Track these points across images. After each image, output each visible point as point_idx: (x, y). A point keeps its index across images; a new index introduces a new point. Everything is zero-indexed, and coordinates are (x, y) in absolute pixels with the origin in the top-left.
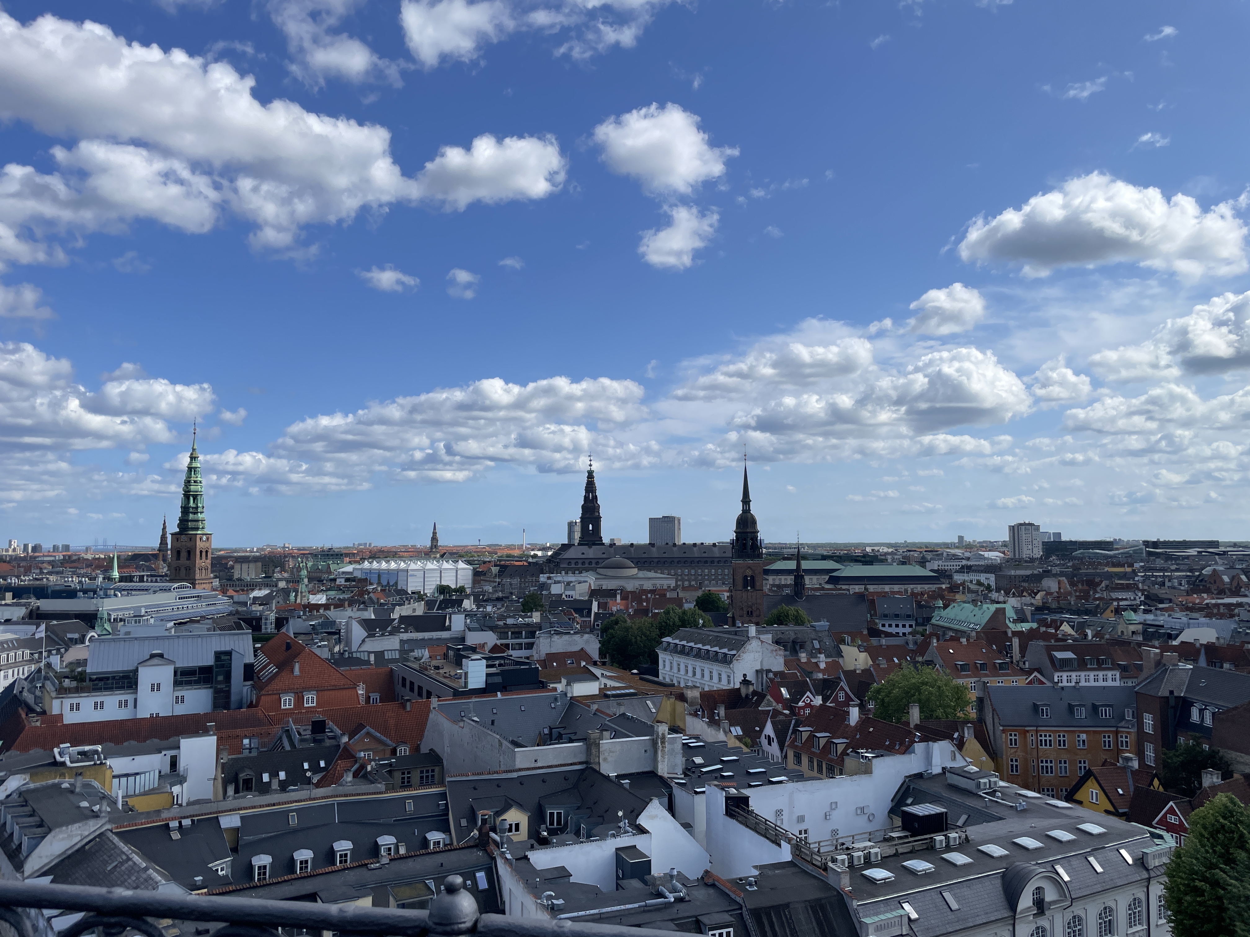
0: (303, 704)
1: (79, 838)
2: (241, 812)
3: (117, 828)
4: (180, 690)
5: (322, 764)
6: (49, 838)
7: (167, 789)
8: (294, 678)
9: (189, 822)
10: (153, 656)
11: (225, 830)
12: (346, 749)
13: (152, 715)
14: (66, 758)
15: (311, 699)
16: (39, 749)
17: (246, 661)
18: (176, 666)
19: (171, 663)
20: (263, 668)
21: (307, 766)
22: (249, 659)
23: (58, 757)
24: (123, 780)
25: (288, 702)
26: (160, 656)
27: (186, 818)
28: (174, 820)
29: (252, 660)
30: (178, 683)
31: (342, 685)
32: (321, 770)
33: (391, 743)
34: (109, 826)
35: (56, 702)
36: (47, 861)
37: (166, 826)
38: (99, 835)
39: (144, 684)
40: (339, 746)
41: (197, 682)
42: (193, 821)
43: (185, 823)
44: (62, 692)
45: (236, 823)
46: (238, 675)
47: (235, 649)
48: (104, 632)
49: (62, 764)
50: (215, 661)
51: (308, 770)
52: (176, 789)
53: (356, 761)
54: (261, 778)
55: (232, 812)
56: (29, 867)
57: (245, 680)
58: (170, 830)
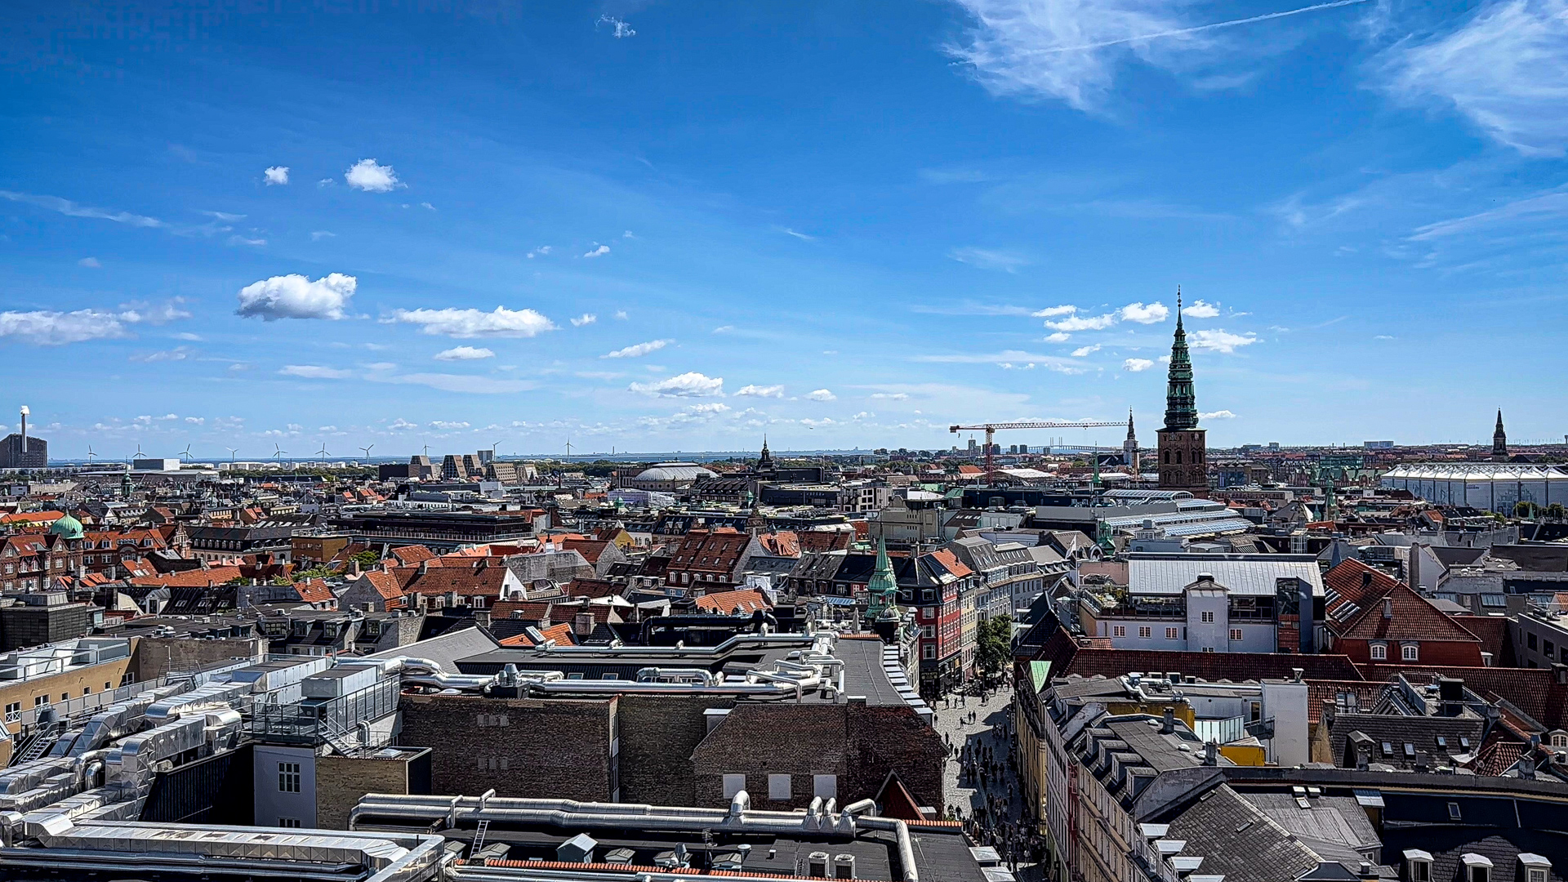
0: (1401, 657)
1: (1191, 787)
2: (1382, 788)
3: (1232, 781)
4: (1236, 622)
5: (1465, 743)
6: (1158, 781)
7: (1256, 742)
8: (1385, 623)
9: (1318, 790)
10: (1201, 579)
11: (1366, 808)
12: (1499, 726)
13: (1205, 649)
14: (1138, 689)
15: (1410, 651)
16: (1100, 676)
17: (1315, 593)
18: (1229, 593)
19: (1224, 589)
20: (1336, 603)
21: (1442, 743)
22: (1319, 591)
23: (1130, 688)
24: (1207, 723)
25: (1378, 651)
26: (1211, 579)
27: (1313, 784)
28: (1299, 783)
29: (1324, 595)
30: (1232, 614)
31: (1454, 637)
32: (1465, 750)
33: (1540, 725)
34: (1223, 778)
35: (1100, 624)
36: (1159, 806)
37: (1290, 791)
38: (1215, 787)
39: (1194, 613)
40: (1486, 722)
41: (1256, 615)
42: (1321, 789)
43: (1311, 790)
44: (1106, 612)
45: (1378, 801)
46: (1307, 610)
47: (1301, 577)
48: (1108, 546)
49: (1137, 696)
50: (1279, 591)
51: (1443, 748)
52: (1264, 744)
53: (1527, 747)
54: (1381, 748)
55: (1372, 784)
56: (1140, 809)
57: (1315, 619)
58: (1295, 795)
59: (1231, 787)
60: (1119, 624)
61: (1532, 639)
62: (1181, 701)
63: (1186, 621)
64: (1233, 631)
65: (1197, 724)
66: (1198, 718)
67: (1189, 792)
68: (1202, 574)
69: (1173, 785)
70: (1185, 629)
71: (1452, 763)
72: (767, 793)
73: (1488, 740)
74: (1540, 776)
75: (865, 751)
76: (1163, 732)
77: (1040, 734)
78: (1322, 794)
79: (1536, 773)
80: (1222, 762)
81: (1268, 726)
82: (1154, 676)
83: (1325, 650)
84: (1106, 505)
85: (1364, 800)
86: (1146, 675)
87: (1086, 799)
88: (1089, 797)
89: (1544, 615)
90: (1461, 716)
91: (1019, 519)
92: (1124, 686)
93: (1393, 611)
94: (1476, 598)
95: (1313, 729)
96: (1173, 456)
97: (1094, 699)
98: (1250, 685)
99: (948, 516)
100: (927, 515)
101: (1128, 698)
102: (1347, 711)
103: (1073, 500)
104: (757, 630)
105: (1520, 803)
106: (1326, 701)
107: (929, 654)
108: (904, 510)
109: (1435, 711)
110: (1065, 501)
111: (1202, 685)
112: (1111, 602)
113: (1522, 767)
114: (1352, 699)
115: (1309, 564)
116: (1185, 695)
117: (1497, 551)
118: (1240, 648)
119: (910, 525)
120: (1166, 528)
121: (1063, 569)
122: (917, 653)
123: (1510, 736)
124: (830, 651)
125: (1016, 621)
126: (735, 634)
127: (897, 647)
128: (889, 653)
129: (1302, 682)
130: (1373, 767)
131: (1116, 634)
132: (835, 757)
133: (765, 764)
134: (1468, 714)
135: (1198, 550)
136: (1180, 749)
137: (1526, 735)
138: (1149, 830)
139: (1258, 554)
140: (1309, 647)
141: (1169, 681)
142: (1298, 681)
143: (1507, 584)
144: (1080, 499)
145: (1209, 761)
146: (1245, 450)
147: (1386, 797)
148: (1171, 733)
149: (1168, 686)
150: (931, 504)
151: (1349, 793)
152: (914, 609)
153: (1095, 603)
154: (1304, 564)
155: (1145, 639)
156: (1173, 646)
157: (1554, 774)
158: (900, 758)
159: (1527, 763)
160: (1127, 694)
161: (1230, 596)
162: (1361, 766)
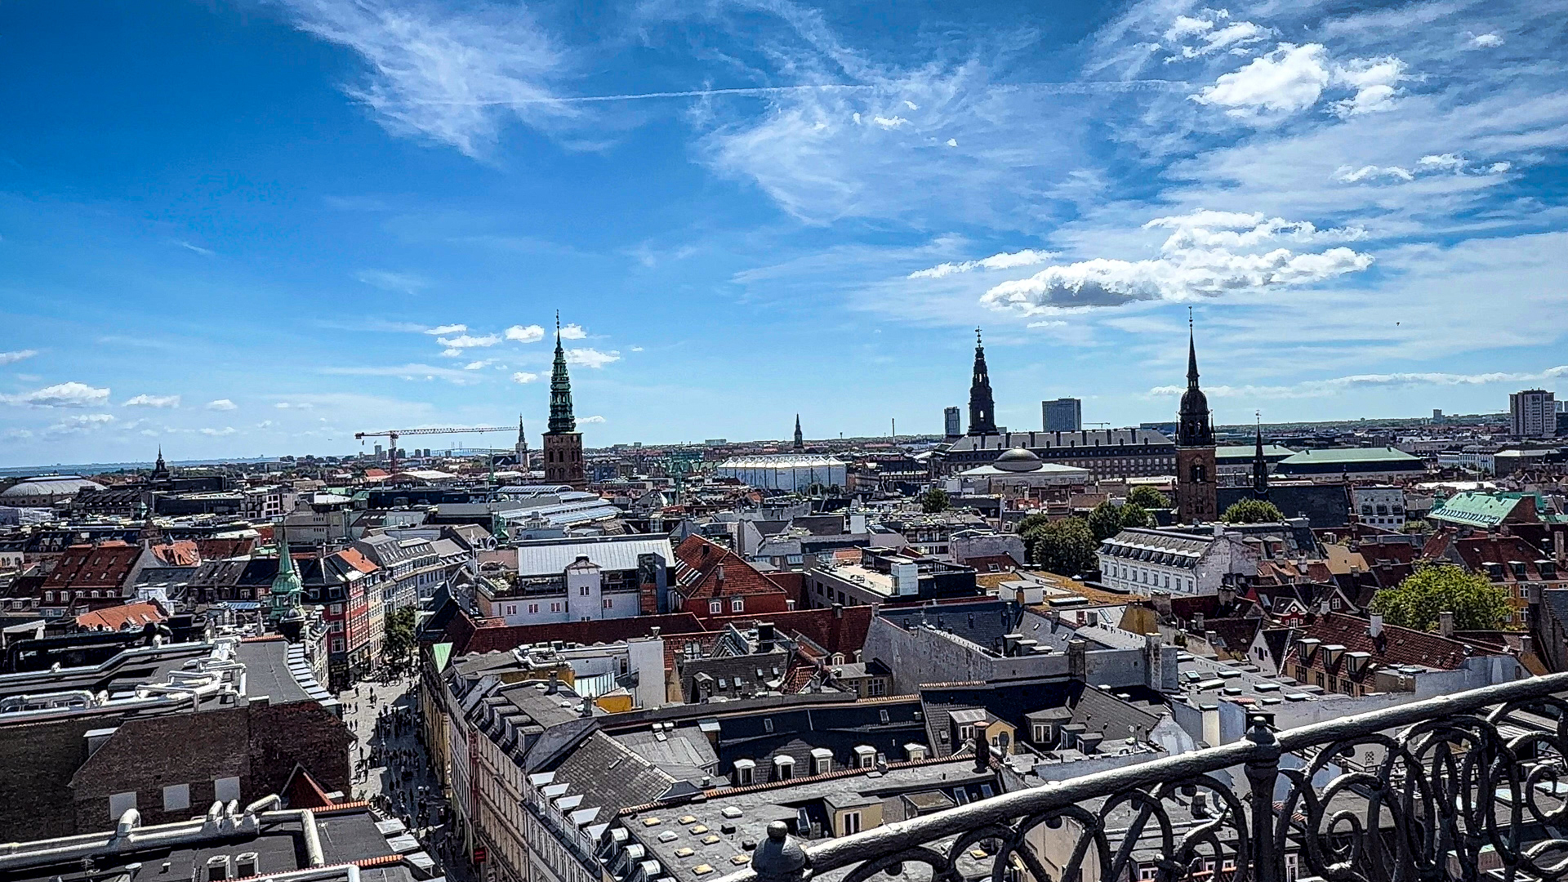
0: (731, 610)
1: (572, 736)
2: (718, 716)
4: (608, 594)
5: (776, 671)
6: (545, 736)
7: (624, 691)
8: (720, 583)
9: (672, 725)
10: (579, 559)
11: (707, 733)
12: (798, 655)
13: (583, 619)
14: (528, 659)
15: (738, 604)
16: (495, 651)
17: (668, 565)
18: (601, 569)
19: (597, 567)
20: (683, 572)
21: (760, 673)
22: (670, 562)
23: (520, 658)
24: (585, 681)
25: (715, 607)
26: (586, 559)
27: (667, 720)
28: (656, 721)
29: (674, 565)
30: (604, 587)
31: (768, 591)
32: (775, 677)
33: (826, 651)
34: (598, 725)
35: (495, 605)
36: (545, 757)
37: (650, 728)
38: (591, 734)
39: (573, 588)
40: (790, 654)
41: (622, 586)
42: (674, 723)
43: (667, 725)
44: (500, 595)
45: (716, 727)
46: (661, 579)
47: (657, 552)
48: (502, 536)
49: (526, 665)
50: (640, 565)
51: (762, 677)
52: (632, 692)
53: (817, 668)
54: (718, 684)
55: (709, 715)
56: (530, 763)
57: (668, 585)
58: (654, 731)
59: (604, 732)
60: (511, 604)
61: (820, 586)
62: (563, 665)
63: (567, 596)
64: (605, 601)
65: (578, 682)
66: (577, 678)
67: (570, 741)
68: (580, 555)
69: (557, 737)
70: (567, 603)
71: (768, 688)
72: (162, 807)
73: (791, 667)
74: (825, 689)
75: (269, 750)
76: (548, 693)
77: (444, 709)
78: (675, 727)
79: (822, 688)
80: (597, 712)
81: (633, 677)
82: (540, 646)
83: (676, 610)
84: (500, 501)
85: (706, 727)
86: (534, 646)
87: (485, 761)
88: (487, 758)
89: (827, 568)
90: (772, 652)
91: (422, 516)
92: (516, 658)
93: (725, 575)
94: (783, 558)
95: (668, 675)
96: (556, 455)
97: (490, 672)
98: (619, 645)
99: (354, 517)
100: (334, 517)
101: (520, 668)
102: (693, 658)
103: (471, 498)
104: (149, 643)
105: (813, 711)
106: (676, 651)
107: (338, 648)
108: (311, 513)
109: (756, 649)
110: (464, 498)
111: (581, 649)
112: (503, 585)
113: (813, 685)
114: (696, 648)
115: (663, 541)
116: (567, 659)
117: (798, 522)
118: (611, 615)
119: (317, 528)
120: (551, 518)
121: (463, 559)
122: (326, 648)
123: (806, 662)
124: (231, 656)
125: (420, 609)
126: (123, 649)
127: (302, 645)
128: (294, 651)
129: (659, 638)
130: (711, 700)
131: (509, 613)
132: (237, 759)
133: (159, 777)
134: (777, 649)
135: (578, 535)
136: (562, 706)
137: (815, 659)
138: (538, 779)
139: (625, 535)
140: (665, 608)
141: (553, 649)
142: (655, 638)
143: (803, 546)
144: (477, 496)
145: (586, 714)
146: (615, 448)
147: (721, 722)
148: (555, 693)
149: (552, 653)
150: (337, 507)
151: (695, 724)
152: (321, 607)
153: (491, 588)
154: (659, 541)
155: (534, 616)
156: (557, 619)
157: (834, 687)
158: (306, 751)
159: (815, 680)
160: (518, 664)
161: (601, 572)
162: (703, 701)
